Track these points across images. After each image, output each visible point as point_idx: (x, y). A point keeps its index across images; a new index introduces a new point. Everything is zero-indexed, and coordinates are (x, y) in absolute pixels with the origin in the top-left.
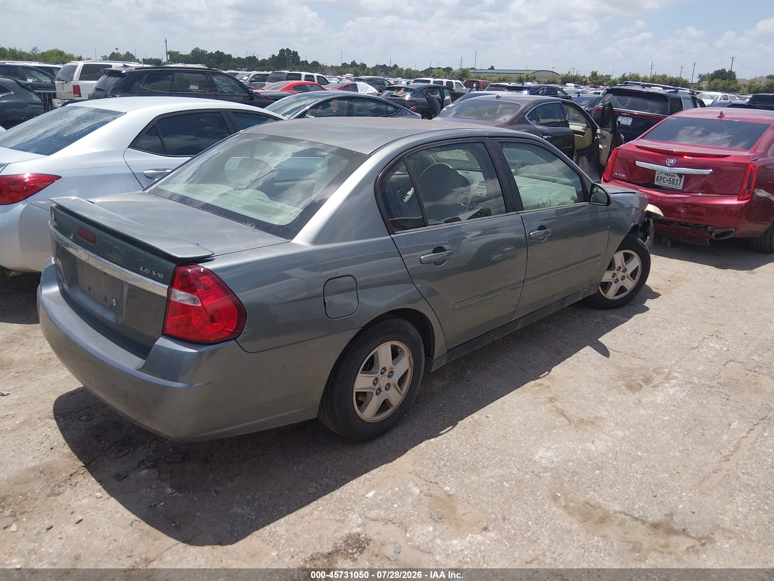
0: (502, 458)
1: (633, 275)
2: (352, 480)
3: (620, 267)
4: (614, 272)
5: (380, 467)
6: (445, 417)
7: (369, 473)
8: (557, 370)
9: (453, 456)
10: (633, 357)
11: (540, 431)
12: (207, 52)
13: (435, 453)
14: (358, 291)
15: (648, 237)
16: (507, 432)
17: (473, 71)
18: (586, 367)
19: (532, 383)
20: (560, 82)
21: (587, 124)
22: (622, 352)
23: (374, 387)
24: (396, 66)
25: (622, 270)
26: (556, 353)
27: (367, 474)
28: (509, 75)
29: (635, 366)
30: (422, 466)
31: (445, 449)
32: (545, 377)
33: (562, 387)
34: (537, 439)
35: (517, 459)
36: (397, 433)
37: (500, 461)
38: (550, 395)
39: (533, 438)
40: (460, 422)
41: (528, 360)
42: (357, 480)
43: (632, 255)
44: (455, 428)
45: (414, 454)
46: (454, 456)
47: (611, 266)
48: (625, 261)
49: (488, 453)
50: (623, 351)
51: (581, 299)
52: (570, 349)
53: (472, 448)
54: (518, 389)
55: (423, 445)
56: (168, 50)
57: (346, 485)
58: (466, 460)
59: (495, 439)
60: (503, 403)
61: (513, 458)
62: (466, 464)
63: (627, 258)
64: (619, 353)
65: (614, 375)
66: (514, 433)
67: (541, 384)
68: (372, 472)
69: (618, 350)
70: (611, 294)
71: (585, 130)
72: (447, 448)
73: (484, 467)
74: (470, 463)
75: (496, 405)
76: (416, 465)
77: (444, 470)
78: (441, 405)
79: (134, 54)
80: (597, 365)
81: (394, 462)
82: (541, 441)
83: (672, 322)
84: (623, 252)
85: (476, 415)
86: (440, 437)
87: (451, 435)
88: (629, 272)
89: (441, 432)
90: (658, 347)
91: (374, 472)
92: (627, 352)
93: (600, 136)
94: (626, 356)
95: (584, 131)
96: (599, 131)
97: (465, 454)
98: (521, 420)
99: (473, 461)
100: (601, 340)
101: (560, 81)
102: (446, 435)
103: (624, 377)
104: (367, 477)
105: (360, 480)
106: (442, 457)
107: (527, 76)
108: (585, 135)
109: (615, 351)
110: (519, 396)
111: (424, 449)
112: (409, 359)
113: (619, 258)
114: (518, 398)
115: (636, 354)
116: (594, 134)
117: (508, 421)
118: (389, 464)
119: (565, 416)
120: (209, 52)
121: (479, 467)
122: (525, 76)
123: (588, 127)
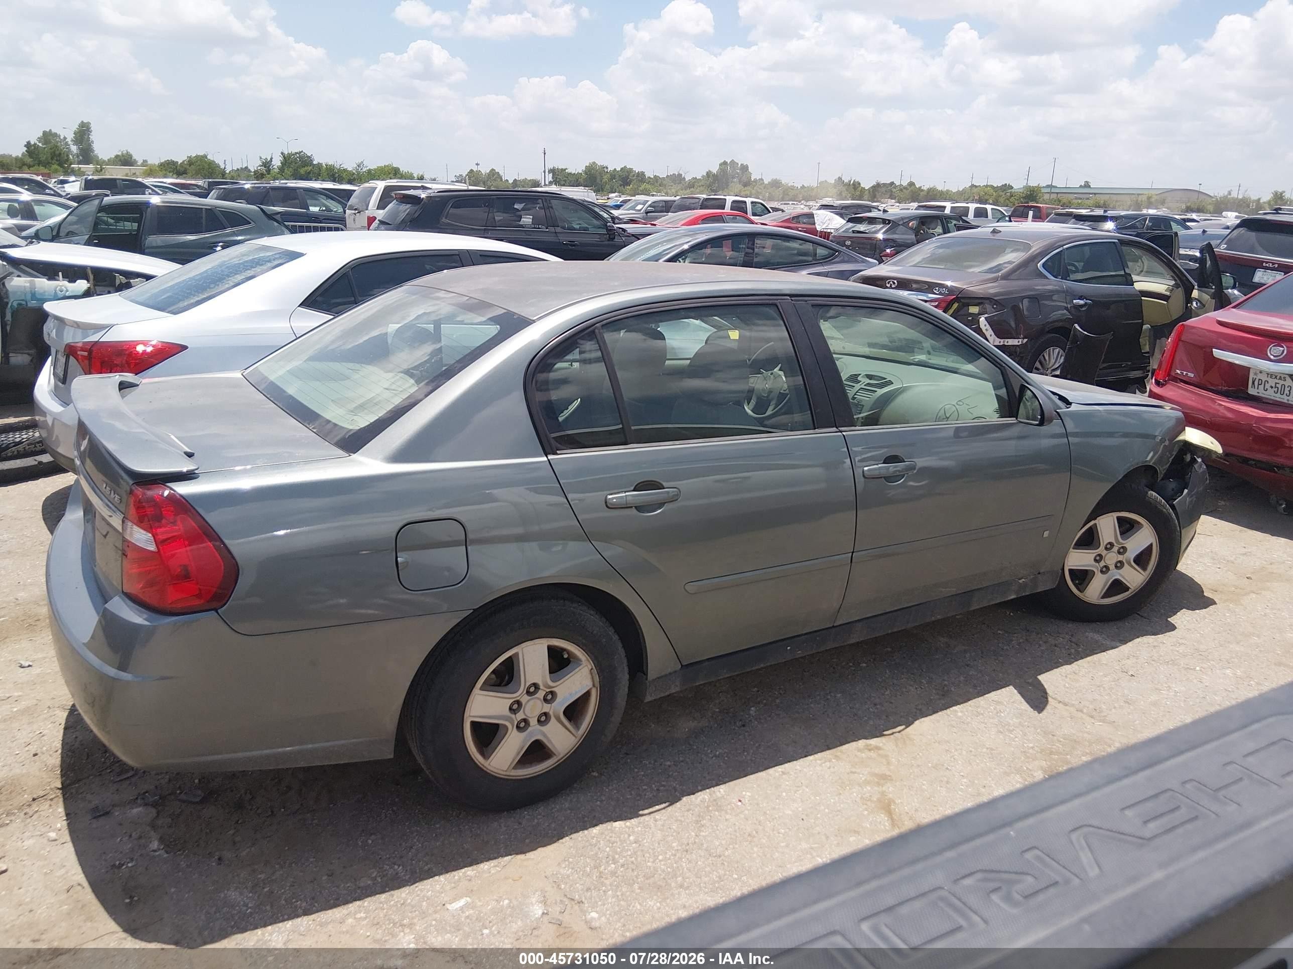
0: (725, 875)
1: (1141, 560)
2: (440, 874)
3: (1111, 545)
4: (1098, 551)
5: (500, 860)
6: (664, 786)
7: (475, 867)
8: (923, 725)
9: (636, 859)
10: (1092, 717)
11: (825, 834)
12: (607, 168)
13: (608, 849)
14: (469, 548)
15: (1186, 491)
16: (761, 828)
17: (1048, 190)
18: (984, 725)
19: (862, 743)
20: (1212, 210)
21: (1175, 280)
22: (1073, 705)
23: (513, 716)
24: (912, 184)
25: (1115, 549)
26: (938, 694)
27: (470, 868)
28: (1115, 197)
29: (1086, 735)
30: (572, 869)
31: (631, 843)
32: (892, 736)
33: (915, 758)
34: (812, 848)
35: (751, 881)
36: (563, 805)
37: (717, 879)
38: (882, 769)
39: (805, 845)
40: (684, 799)
41: (877, 701)
42: (448, 875)
43: (1138, 523)
44: (670, 809)
45: (572, 845)
46: (639, 859)
47: (1089, 540)
48: (1122, 533)
49: (703, 862)
50: (1076, 703)
51: (1013, 597)
52: (971, 690)
53: (680, 848)
54: (828, 752)
55: (595, 831)
56: (550, 166)
57: (425, 881)
58: (656, 869)
59: (731, 838)
60: (783, 773)
61: (744, 878)
62: (653, 876)
63: (1127, 528)
64: (1067, 707)
65: (1032, 748)
66: (773, 830)
67: (878, 748)
68: (482, 865)
69: (1066, 700)
70: (1094, 592)
71: (1171, 291)
72: (635, 842)
73: (681, 886)
74: (661, 875)
75: (771, 775)
76: (564, 866)
77: (605, 881)
78: (668, 763)
79: (501, 173)
80: (1009, 724)
81: (531, 855)
82: (815, 854)
83: (1210, 657)
84: (1116, 515)
85: (721, 791)
86: (634, 821)
87: (656, 821)
88: (1131, 554)
89: (641, 812)
90: (1155, 704)
91: (485, 866)
92: (1084, 706)
93: (1197, 304)
94: (1080, 714)
95: (1168, 293)
96: (1195, 294)
97: (660, 857)
98: (800, 809)
99: (669, 873)
100: (1045, 678)
101: (1210, 208)
102: (646, 818)
103: (1051, 753)
104: (469, 873)
105: (454, 876)
106: (617, 856)
107: (1149, 198)
108: (1170, 301)
109: (1060, 702)
110: (821, 765)
111: (593, 838)
112: (591, 674)
113: (1107, 525)
114: (818, 768)
115: (1101, 712)
116: (1189, 299)
117: (774, 809)
118: (521, 857)
119: (890, 813)
120: (611, 168)
121: (673, 884)
122: (1144, 198)
123: (1176, 286)
